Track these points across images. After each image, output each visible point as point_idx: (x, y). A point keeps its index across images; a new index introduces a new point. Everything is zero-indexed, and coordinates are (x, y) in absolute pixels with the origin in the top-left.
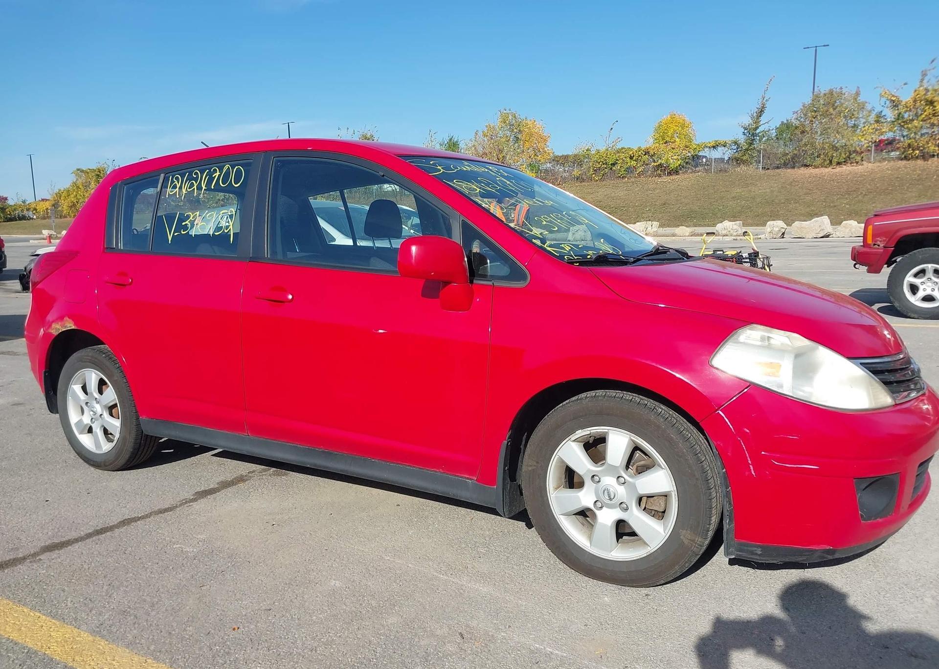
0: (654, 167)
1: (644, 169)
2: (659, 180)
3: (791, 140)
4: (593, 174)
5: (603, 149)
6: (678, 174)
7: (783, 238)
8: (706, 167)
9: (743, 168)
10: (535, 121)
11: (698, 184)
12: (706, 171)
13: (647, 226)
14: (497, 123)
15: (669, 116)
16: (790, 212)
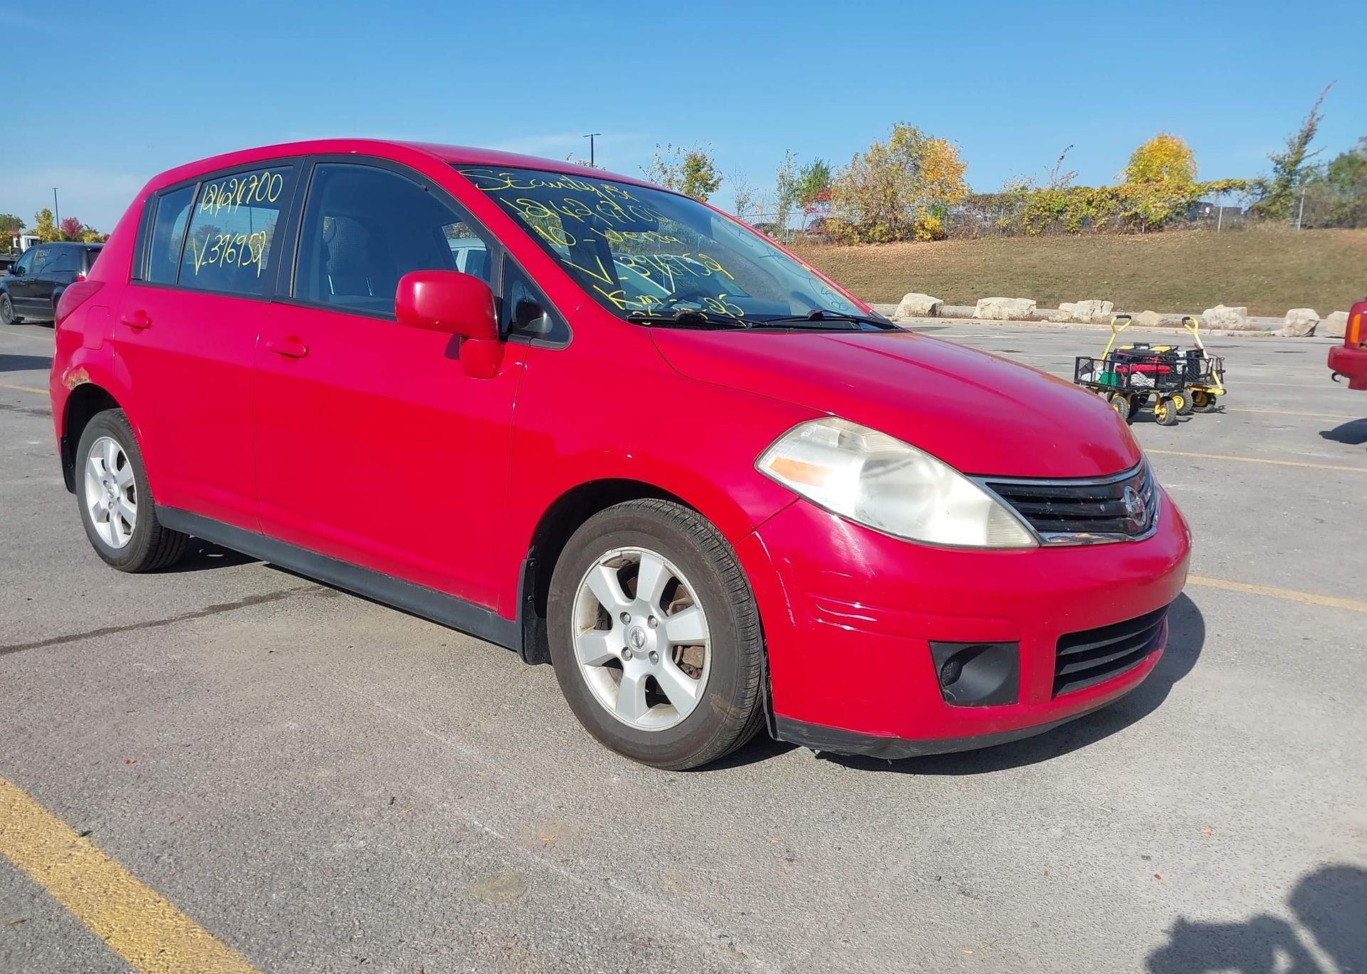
0: (1124, 218)
1: (1108, 221)
2: (1130, 239)
3: (1353, 183)
4: (1029, 225)
5: (1046, 187)
6: (1161, 231)
7: (1312, 336)
8: (1208, 221)
9: (1270, 224)
10: (945, 142)
11: (1192, 247)
12: (1209, 227)
13: (1094, 307)
14: (889, 144)
15: (1156, 140)
16: (1338, 296)
